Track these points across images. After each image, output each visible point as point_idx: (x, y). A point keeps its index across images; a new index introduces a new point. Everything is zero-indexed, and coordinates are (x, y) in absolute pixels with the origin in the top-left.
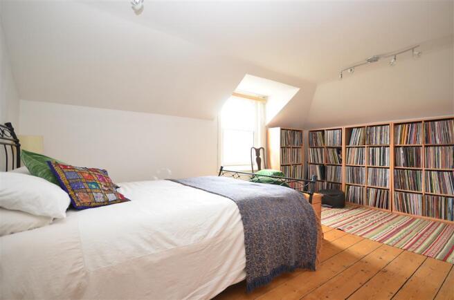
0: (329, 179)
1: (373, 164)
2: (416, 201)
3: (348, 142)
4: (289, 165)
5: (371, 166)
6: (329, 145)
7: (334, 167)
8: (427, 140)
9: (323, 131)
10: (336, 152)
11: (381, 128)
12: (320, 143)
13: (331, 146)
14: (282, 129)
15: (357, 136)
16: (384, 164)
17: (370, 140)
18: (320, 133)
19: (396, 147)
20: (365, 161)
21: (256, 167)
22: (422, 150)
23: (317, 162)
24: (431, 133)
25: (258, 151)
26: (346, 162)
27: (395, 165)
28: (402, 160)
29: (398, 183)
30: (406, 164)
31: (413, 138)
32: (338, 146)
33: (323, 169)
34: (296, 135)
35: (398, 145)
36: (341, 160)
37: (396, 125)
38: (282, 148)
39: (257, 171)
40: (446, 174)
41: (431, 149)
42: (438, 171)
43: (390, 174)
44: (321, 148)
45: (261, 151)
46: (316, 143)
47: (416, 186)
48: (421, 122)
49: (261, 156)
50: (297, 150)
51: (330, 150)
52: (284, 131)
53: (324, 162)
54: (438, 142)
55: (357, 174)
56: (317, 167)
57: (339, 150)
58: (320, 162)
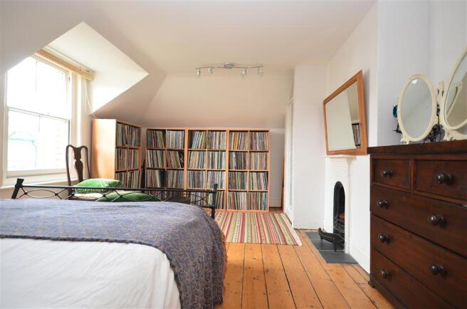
0: (169, 186)
1: (212, 167)
2: (243, 198)
3: (190, 145)
4: (125, 172)
5: (210, 169)
6: (170, 147)
7: (175, 172)
8: (251, 147)
9: (164, 131)
10: (178, 155)
11: (220, 134)
12: (160, 145)
13: (174, 148)
14: (118, 123)
15: (199, 140)
16: (221, 168)
17: (211, 145)
18: (161, 133)
19: (230, 151)
20: (205, 165)
21: (74, 176)
22: (248, 154)
23: (156, 167)
24: (254, 141)
25: (77, 152)
26: (188, 166)
27: (229, 168)
28: (234, 164)
29: (231, 184)
30: (237, 168)
31: (242, 145)
32: (180, 148)
33: (163, 174)
34: (134, 133)
35: (232, 150)
36: (183, 163)
37: (231, 131)
38: (117, 147)
39: (75, 182)
40: (262, 174)
41: (253, 154)
42: (257, 172)
43: (225, 175)
44: (162, 150)
45: (83, 152)
46: (156, 145)
47: (243, 186)
48: (247, 131)
49: (83, 160)
50: (134, 152)
51: (172, 153)
52: (120, 126)
53: (165, 167)
54: (258, 150)
55: (199, 177)
56: (157, 172)
57: (181, 153)
58: (160, 167)
